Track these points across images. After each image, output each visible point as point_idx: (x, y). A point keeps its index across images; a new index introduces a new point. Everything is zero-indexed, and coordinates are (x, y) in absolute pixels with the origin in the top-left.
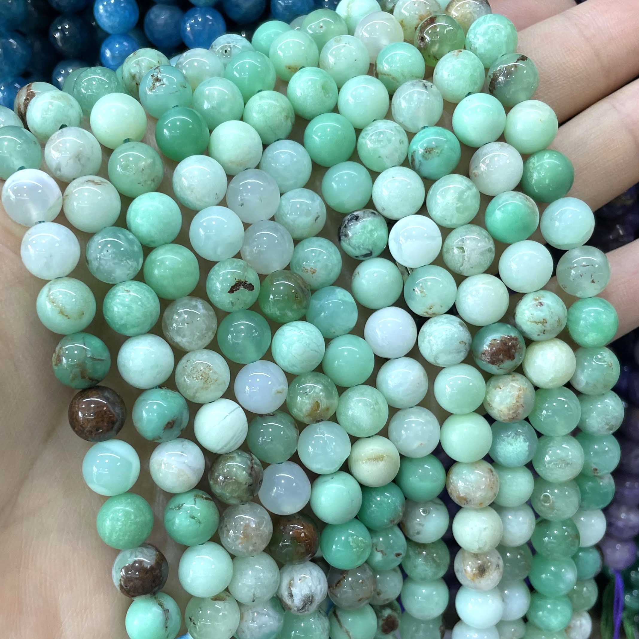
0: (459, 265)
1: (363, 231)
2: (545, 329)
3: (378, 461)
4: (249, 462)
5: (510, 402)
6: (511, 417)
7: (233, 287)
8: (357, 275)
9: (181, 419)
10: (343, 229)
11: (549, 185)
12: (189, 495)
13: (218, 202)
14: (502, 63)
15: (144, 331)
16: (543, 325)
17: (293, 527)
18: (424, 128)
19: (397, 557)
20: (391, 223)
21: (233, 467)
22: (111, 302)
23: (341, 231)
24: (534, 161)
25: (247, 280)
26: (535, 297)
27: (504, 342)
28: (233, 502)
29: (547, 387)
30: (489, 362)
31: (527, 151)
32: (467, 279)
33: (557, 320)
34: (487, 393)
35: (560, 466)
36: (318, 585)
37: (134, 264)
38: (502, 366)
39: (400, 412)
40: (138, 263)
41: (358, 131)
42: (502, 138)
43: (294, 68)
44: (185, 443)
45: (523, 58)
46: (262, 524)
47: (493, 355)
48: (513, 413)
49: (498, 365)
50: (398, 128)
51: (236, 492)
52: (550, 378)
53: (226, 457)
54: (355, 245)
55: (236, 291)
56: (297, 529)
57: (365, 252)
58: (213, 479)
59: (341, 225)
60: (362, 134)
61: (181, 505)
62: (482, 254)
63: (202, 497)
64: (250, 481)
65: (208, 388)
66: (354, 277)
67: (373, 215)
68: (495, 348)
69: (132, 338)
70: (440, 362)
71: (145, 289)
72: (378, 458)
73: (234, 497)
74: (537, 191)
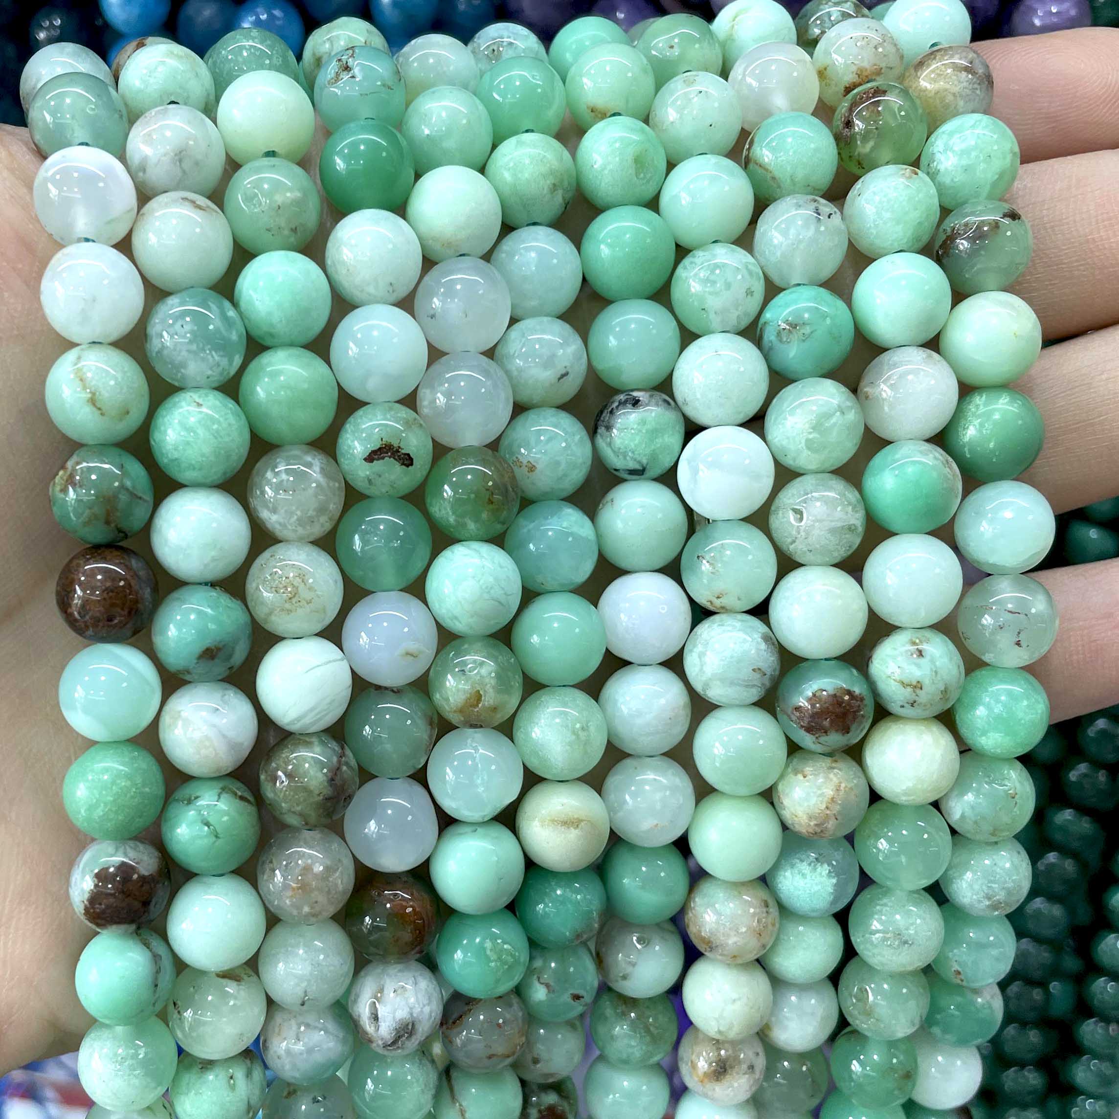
0: (789, 540)
1: (639, 427)
2: (917, 699)
3: (569, 828)
4: (335, 759)
5: (814, 805)
6: (811, 830)
7: (374, 452)
8: (610, 504)
9: (233, 649)
10: (606, 415)
11: (992, 451)
12: (214, 783)
13: (394, 298)
14: (973, 214)
15: (208, 481)
16: (914, 692)
17: (396, 895)
18: (799, 285)
19: (574, 1000)
20: (692, 429)
21: (305, 760)
22: (166, 416)
23: (602, 419)
24: (979, 402)
25: (402, 446)
26: (914, 640)
27: (836, 699)
28: (292, 820)
29: (897, 801)
30: (802, 727)
31: (970, 380)
32: (802, 568)
33: (943, 688)
34: (782, 776)
35: (889, 943)
36: (424, 1006)
37: (224, 362)
38: (823, 739)
39: (628, 762)
40: (231, 362)
41: (682, 251)
42: (934, 344)
43: (600, 112)
44: (227, 692)
45: (1013, 216)
46: (336, 870)
47: (815, 716)
48: (816, 825)
49: (817, 736)
50: (750, 267)
51: (298, 805)
52: (904, 788)
53: (299, 739)
54: (620, 449)
55: (378, 459)
56: (400, 900)
57: (632, 465)
58: (266, 772)
59: (605, 407)
60: (686, 261)
61: (193, 798)
62: (833, 531)
63: (236, 794)
64: (328, 792)
65: (291, 611)
66: (604, 505)
67: (666, 405)
68: (821, 705)
69: (186, 489)
70: (714, 693)
71: (231, 409)
72: (569, 823)
73: (294, 813)
74: (968, 456)
